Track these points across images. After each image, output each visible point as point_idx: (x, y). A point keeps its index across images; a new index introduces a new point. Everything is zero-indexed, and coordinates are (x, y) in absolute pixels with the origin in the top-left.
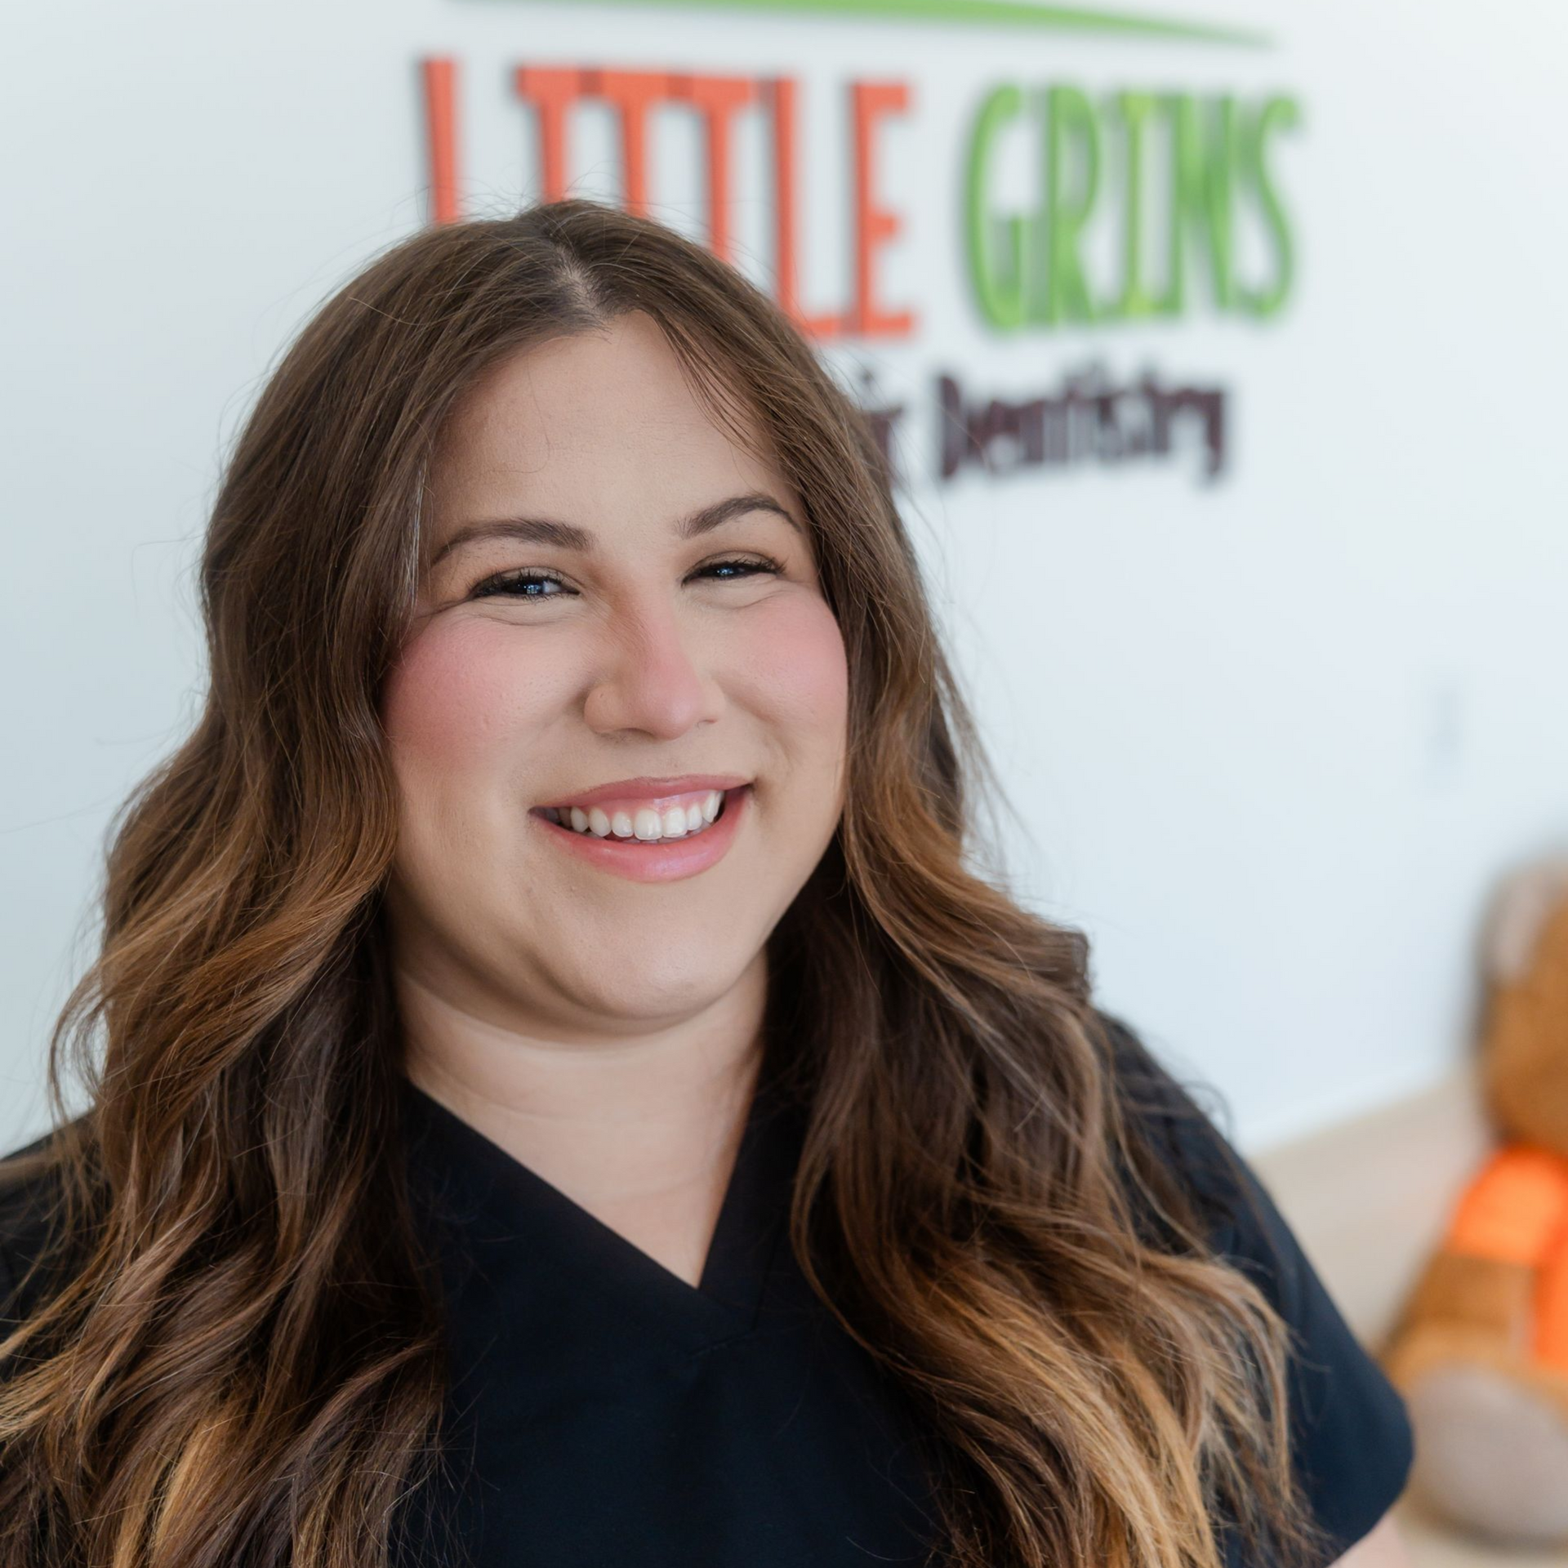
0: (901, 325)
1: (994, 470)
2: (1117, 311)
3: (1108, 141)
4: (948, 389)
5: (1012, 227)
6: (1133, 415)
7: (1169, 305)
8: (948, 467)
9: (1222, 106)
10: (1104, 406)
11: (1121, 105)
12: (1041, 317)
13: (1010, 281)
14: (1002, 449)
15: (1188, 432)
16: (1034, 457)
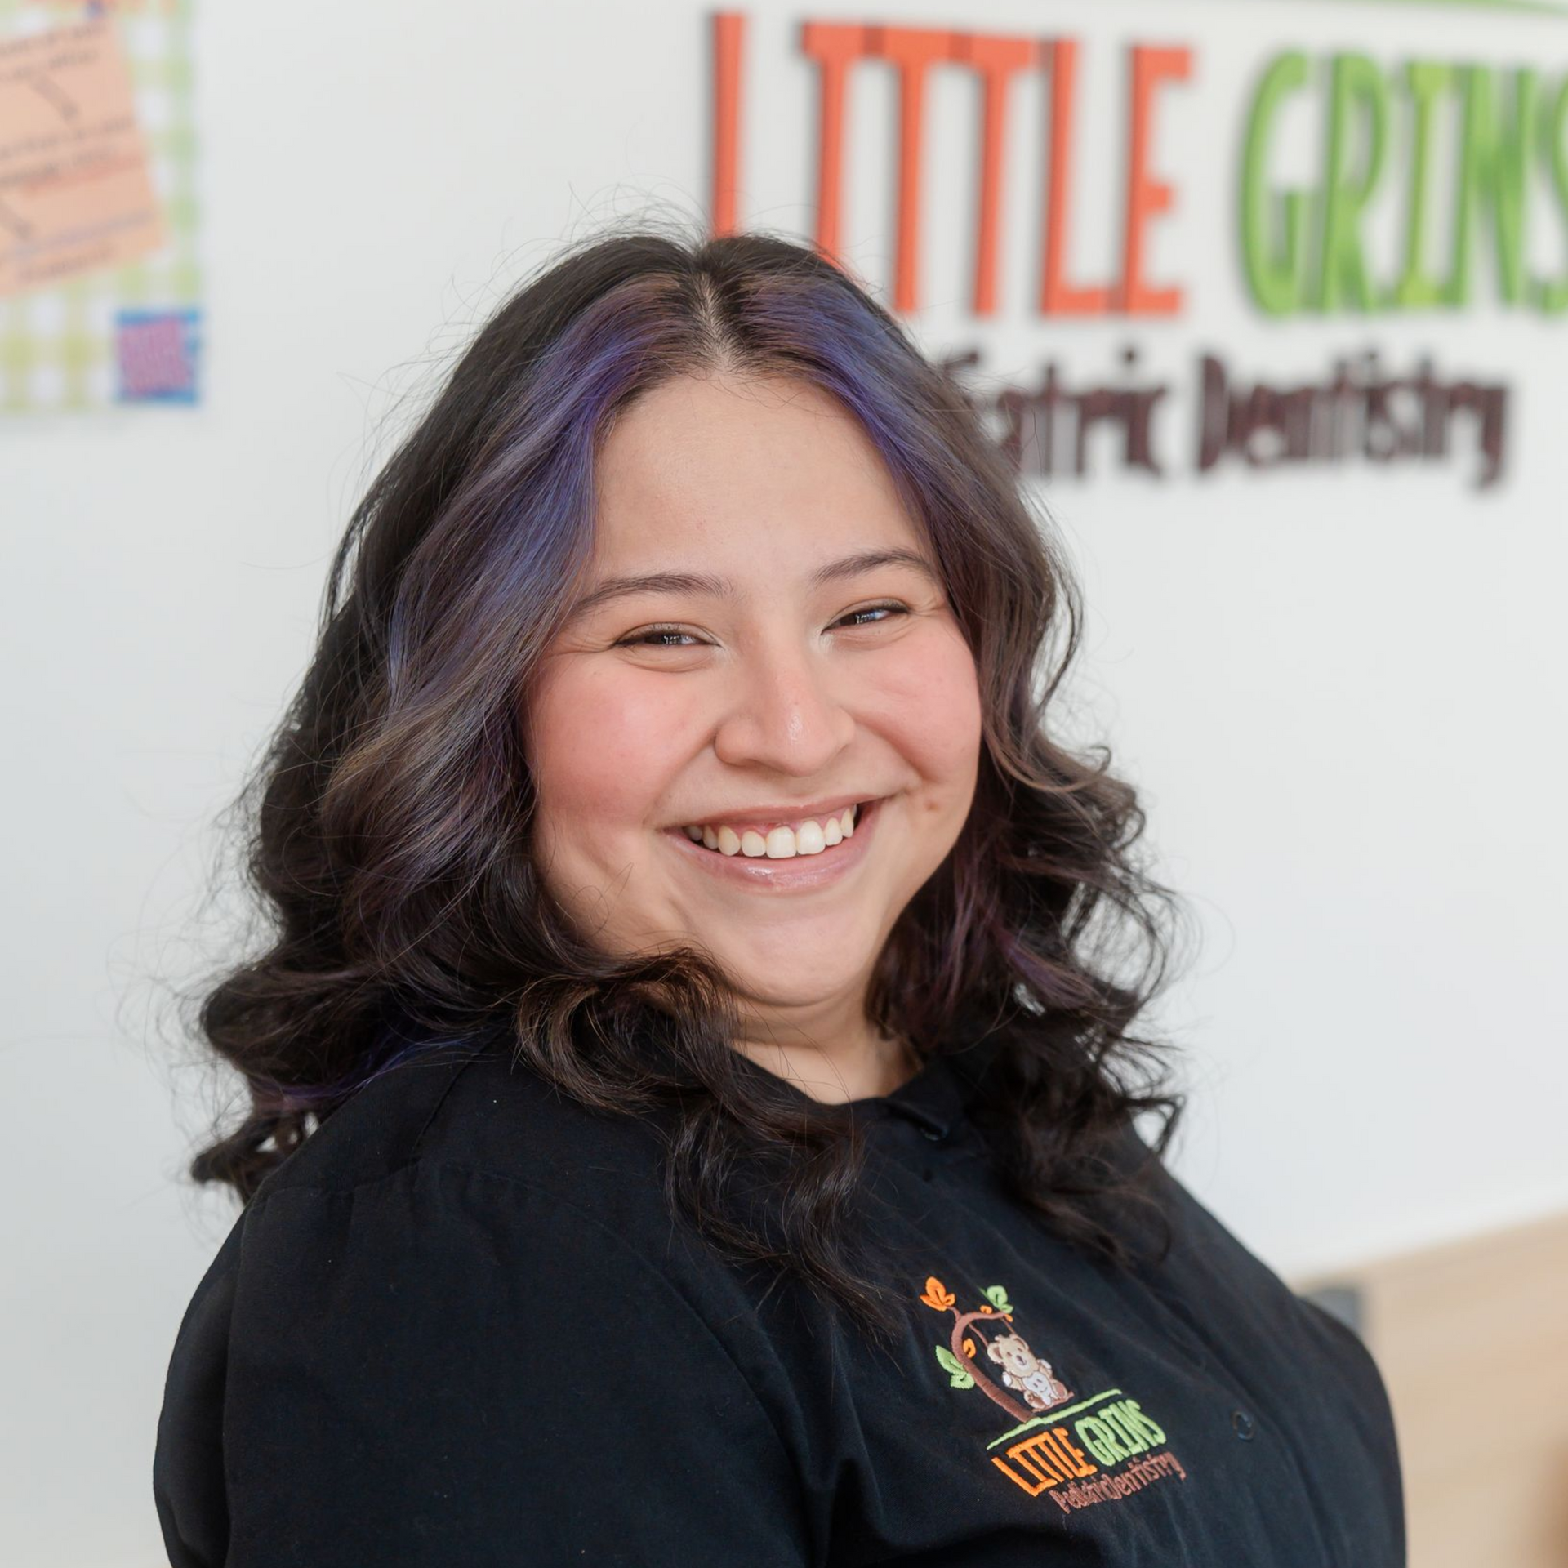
0: (1168, 302)
1: (1253, 462)
2: (1393, 300)
3: (1395, 113)
4: (1212, 372)
5: (1288, 202)
6: (1405, 409)
7: (1451, 294)
8: (1207, 458)
9: (1519, 79)
10: (1376, 399)
11: (1409, 75)
12: (1314, 303)
13: (1283, 263)
14: (1265, 441)
15: (1464, 431)
16: (1297, 451)
